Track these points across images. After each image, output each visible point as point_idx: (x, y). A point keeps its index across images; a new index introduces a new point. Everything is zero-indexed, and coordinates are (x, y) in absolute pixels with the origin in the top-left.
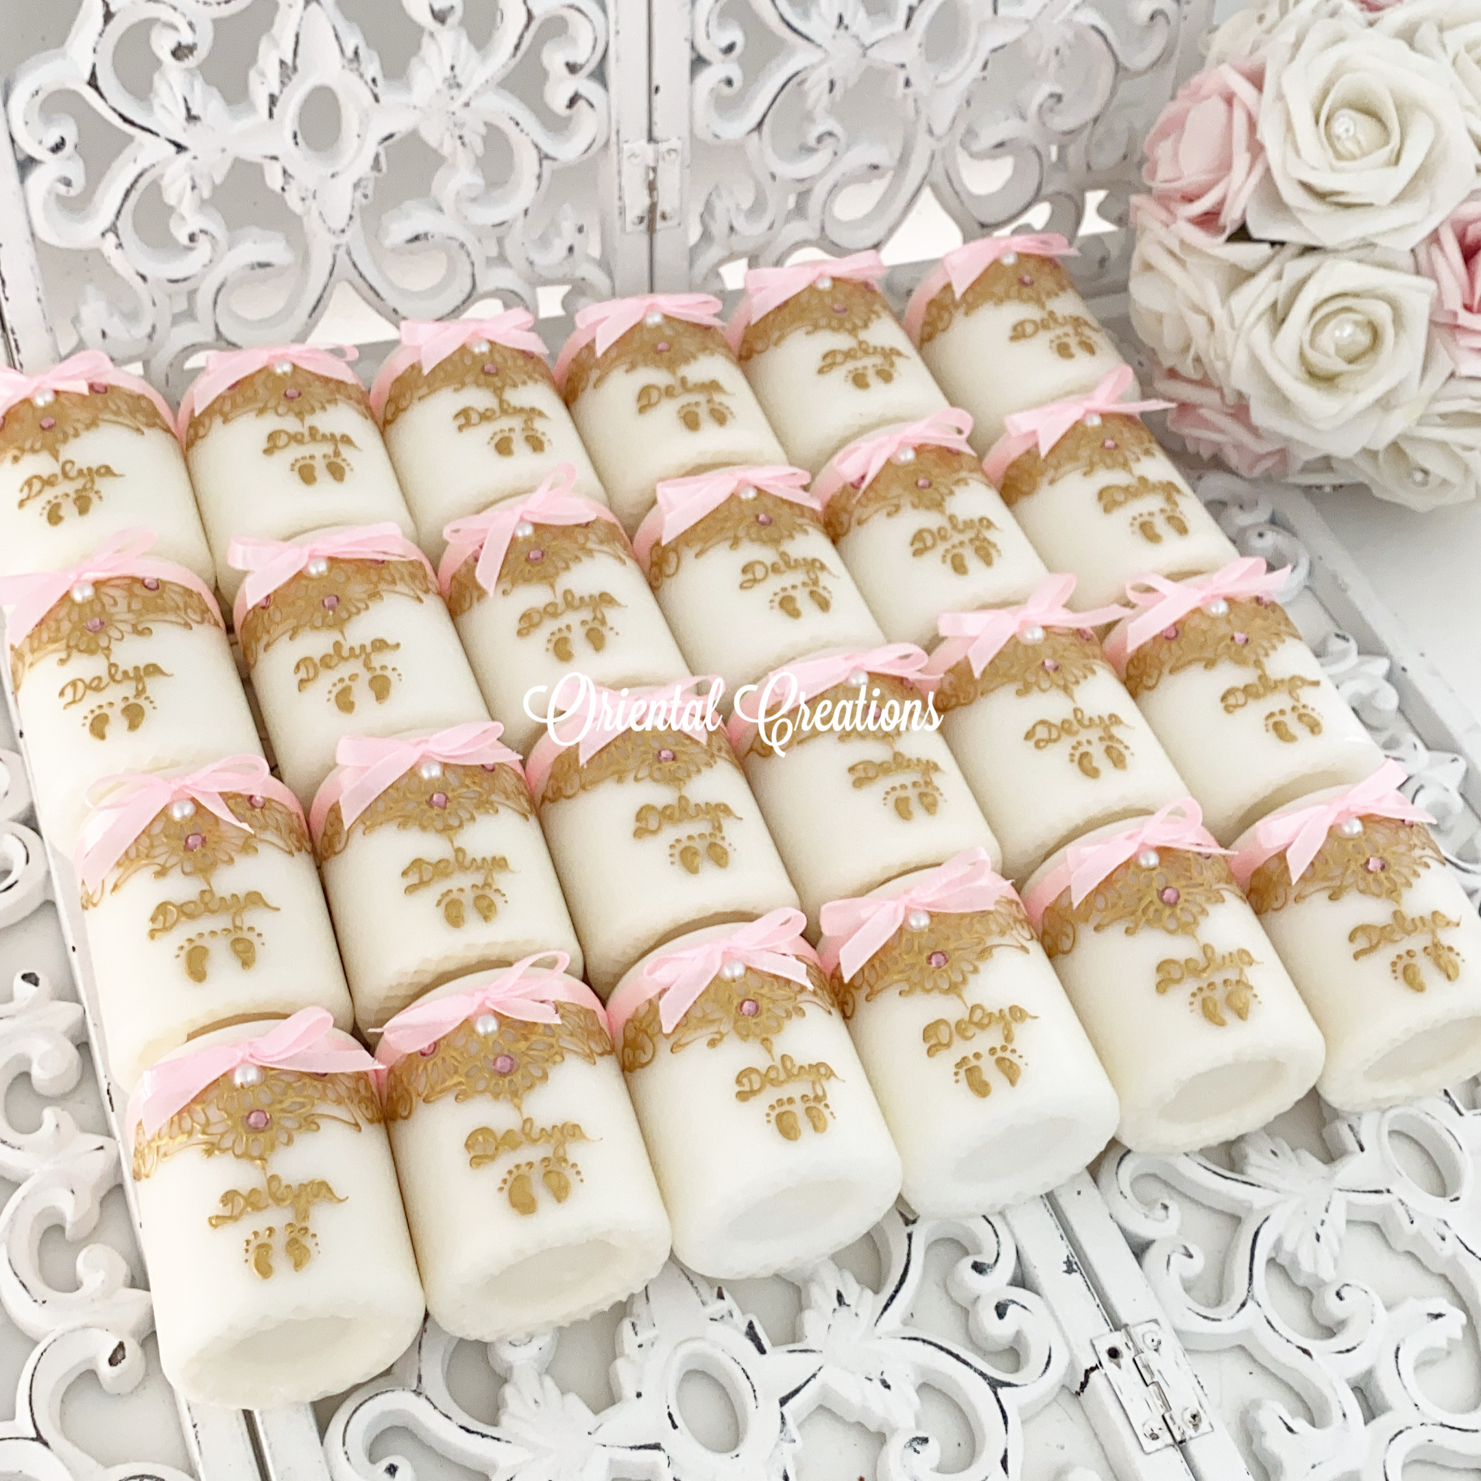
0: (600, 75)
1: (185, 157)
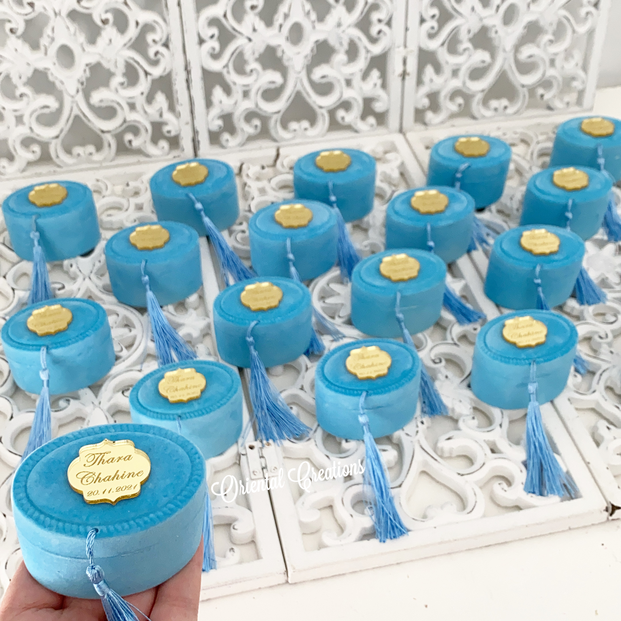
0: (389, 23)
1: (251, 44)
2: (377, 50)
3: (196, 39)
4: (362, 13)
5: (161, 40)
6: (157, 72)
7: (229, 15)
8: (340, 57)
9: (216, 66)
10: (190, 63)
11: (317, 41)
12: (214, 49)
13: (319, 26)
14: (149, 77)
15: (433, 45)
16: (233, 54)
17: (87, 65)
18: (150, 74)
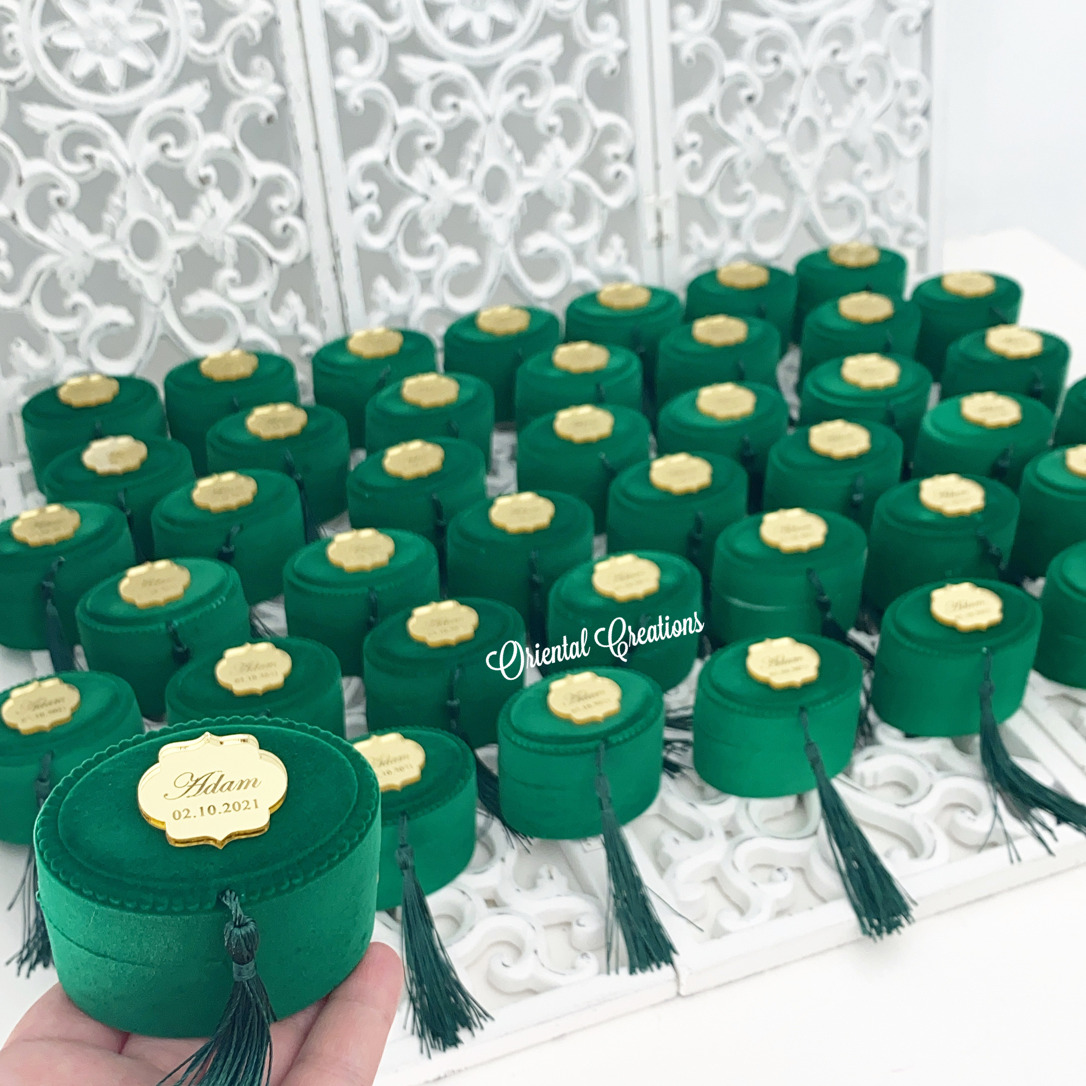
2: (615, 201)
3: (345, 202)
4: (590, 145)
5: (291, 204)
6: (285, 257)
7: (393, 162)
8: (563, 218)
9: (377, 242)
10: (337, 240)
11: (526, 195)
12: (372, 217)
13: (528, 171)
14: (274, 265)
15: (697, 189)
16: (402, 222)
17: (178, 252)
18: (277, 263)
